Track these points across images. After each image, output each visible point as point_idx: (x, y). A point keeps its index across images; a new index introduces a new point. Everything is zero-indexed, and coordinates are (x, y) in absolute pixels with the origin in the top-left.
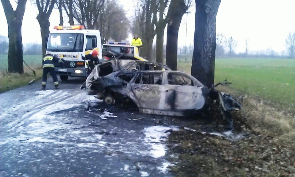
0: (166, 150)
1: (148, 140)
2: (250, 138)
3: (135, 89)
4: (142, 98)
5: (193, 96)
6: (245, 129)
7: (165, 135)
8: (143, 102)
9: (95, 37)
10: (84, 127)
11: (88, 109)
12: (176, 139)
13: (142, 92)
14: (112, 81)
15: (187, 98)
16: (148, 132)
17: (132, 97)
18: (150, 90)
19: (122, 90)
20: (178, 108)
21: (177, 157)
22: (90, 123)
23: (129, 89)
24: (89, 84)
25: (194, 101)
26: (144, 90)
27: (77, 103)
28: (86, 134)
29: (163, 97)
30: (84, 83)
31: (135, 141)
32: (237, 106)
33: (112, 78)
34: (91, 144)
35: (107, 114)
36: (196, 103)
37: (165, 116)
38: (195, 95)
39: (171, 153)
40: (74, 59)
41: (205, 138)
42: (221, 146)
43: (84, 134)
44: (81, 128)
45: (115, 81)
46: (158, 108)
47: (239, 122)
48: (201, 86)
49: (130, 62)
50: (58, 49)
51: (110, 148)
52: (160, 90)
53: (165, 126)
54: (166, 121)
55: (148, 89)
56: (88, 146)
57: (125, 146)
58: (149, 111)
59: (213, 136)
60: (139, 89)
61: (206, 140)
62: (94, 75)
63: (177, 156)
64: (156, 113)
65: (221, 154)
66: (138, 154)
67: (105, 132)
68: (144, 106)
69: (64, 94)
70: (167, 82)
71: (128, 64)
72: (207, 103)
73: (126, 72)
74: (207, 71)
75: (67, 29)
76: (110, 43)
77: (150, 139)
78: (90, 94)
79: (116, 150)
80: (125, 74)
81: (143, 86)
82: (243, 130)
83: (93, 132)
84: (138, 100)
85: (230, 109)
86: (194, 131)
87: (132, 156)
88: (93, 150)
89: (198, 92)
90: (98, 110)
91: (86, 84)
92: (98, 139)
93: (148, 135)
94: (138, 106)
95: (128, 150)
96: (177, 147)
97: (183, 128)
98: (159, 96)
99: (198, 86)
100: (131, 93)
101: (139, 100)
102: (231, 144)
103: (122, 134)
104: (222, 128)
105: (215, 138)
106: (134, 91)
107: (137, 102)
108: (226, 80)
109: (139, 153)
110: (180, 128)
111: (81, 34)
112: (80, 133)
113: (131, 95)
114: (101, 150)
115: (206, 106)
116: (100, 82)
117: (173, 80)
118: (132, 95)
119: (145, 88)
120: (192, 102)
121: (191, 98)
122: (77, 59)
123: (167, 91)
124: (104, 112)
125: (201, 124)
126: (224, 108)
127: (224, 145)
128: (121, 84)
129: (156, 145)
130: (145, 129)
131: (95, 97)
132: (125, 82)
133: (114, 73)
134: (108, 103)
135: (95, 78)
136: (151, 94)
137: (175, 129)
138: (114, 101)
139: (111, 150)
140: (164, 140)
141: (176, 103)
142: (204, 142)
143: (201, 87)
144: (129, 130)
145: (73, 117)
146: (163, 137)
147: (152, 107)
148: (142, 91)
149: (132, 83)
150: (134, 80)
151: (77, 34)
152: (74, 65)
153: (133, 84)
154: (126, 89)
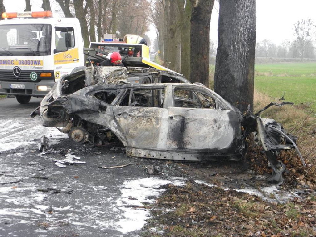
0: (146, 221)
1: (123, 202)
2: (309, 198)
3: (119, 115)
4: (131, 131)
5: (215, 126)
6: (303, 183)
7: (156, 193)
8: (132, 137)
9: (71, 29)
10: (21, 181)
11: (41, 151)
12: (172, 200)
13: (130, 120)
14: (82, 102)
15: (204, 130)
16: (130, 188)
17: (114, 130)
18: (144, 117)
19: (99, 117)
20: (189, 147)
21: (162, 232)
22: (34, 174)
23: (110, 115)
24: (44, 109)
25: (216, 134)
26: (133, 117)
27: (27, 141)
28: (20, 193)
29: (164, 128)
30: (38, 108)
31: (100, 204)
32: (288, 143)
33: (81, 98)
34: (21, 210)
35: (70, 158)
36: (220, 137)
37: (168, 160)
38: (217, 124)
39: (153, 225)
40: (36, 68)
41: (224, 199)
42: (248, 212)
43: (16, 192)
44: (16, 183)
45: (86, 103)
46: (156, 147)
47: (294, 171)
48: (229, 108)
49: (116, 71)
50: (10, 51)
51: (50, 216)
52: (160, 116)
53: (162, 177)
54: (167, 169)
55: (140, 114)
56: (14, 213)
57: (78, 213)
58: (143, 153)
59: (240, 195)
60: (125, 116)
61: (225, 202)
62: (54, 92)
63: (162, 229)
64: (153, 156)
65: (243, 225)
66: (95, 227)
67: (53, 189)
68: (134, 144)
69: (12, 126)
70: (172, 103)
71: (113, 74)
72: (239, 138)
73: (106, 88)
74: (239, 82)
75: (25, 18)
76: (106, 40)
77: (127, 200)
78: (47, 125)
79: (60, 220)
80: (104, 91)
81: (132, 111)
82: (301, 184)
83: (33, 189)
84: (123, 134)
85: (274, 147)
86: (210, 185)
87: (83, 231)
88: (20, 221)
89: (222, 118)
90: (57, 152)
91: (41, 109)
92: (36, 202)
93: (125, 193)
94: (125, 144)
95: (81, 220)
96: (168, 213)
97: (192, 181)
98: (158, 126)
99: (223, 109)
100: (113, 121)
101: (126, 134)
102: (268, 209)
103: (82, 192)
104: (262, 180)
105: (243, 198)
106: (117, 119)
107: (123, 137)
108: (283, 99)
109: (97, 225)
110: (186, 181)
111: (47, 25)
112: (9, 192)
113: (112, 126)
114: (32, 221)
115: (236, 143)
116: (62, 104)
117: (194, 99)
118: (114, 126)
119: (136, 113)
120: (211, 136)
121: (211, 130)
122: (40, 68)
123: (172, 118)
124: (66, 155)
125: (228, 174)
126: (264, 146)
127: (253, 211)
128: (97, 108)
129: (134, 211)
130: (125, 183)
131: (59, 129)
132: (103, 103)
133: (86, 89)
134: (76, 140)
135: (55, 98)
136: (146, 123)
137: (178, 183)
138: (87, 136)
139: (51, 220)
140: (151, 201)
141: (186, 139)
142: (221, 205)
143: (228, 111)
144: (97, 185)
145: (10, 163)
146: (151, 198)
147: (147, 147)
148: (131, 118)
149: (115, 105)
150: (119, 100)
151: (42, 26)
152: (36, 77)
153: (117, 107)
154: (105, 115)
